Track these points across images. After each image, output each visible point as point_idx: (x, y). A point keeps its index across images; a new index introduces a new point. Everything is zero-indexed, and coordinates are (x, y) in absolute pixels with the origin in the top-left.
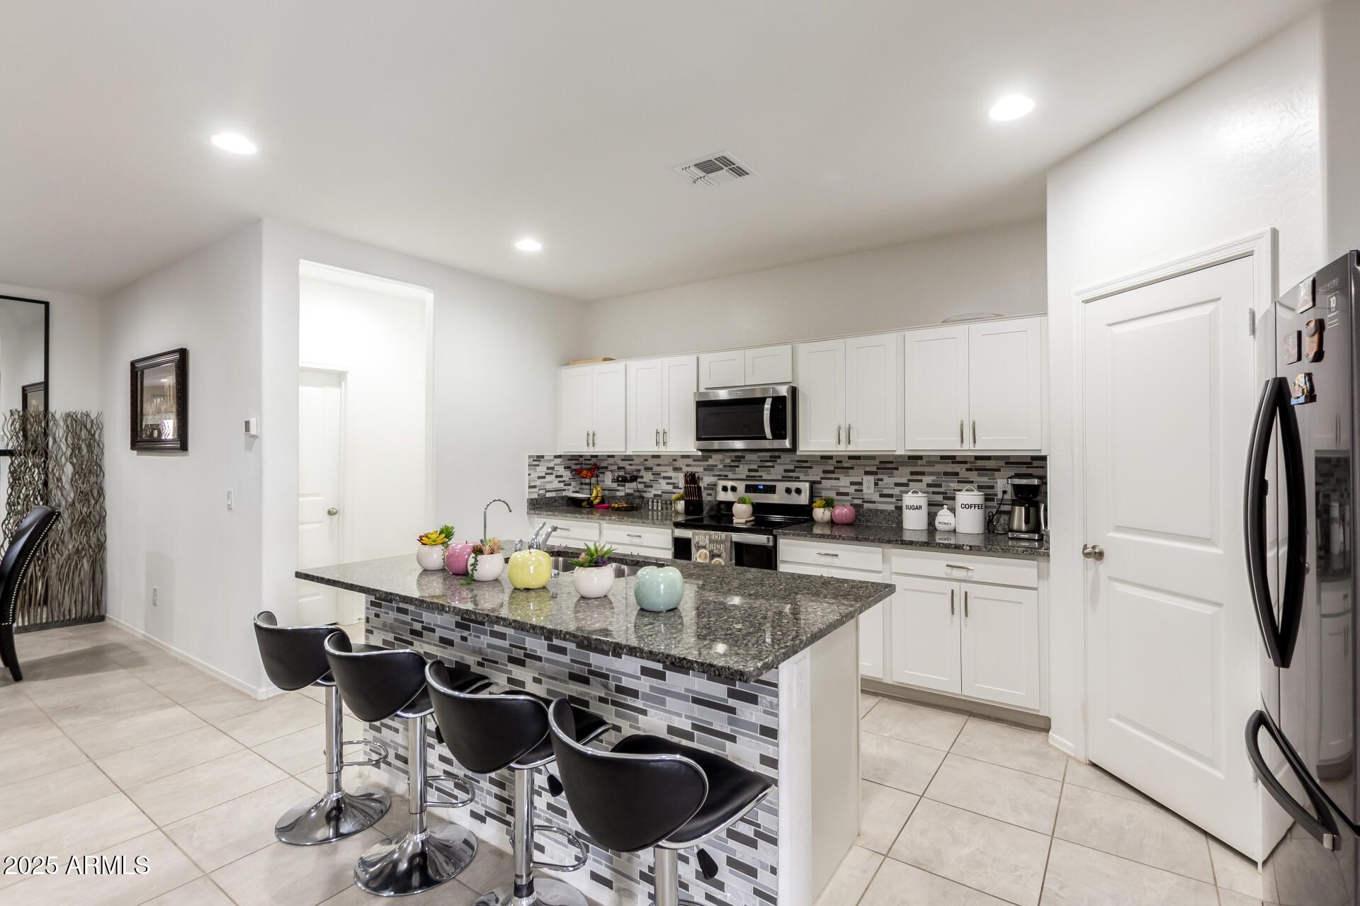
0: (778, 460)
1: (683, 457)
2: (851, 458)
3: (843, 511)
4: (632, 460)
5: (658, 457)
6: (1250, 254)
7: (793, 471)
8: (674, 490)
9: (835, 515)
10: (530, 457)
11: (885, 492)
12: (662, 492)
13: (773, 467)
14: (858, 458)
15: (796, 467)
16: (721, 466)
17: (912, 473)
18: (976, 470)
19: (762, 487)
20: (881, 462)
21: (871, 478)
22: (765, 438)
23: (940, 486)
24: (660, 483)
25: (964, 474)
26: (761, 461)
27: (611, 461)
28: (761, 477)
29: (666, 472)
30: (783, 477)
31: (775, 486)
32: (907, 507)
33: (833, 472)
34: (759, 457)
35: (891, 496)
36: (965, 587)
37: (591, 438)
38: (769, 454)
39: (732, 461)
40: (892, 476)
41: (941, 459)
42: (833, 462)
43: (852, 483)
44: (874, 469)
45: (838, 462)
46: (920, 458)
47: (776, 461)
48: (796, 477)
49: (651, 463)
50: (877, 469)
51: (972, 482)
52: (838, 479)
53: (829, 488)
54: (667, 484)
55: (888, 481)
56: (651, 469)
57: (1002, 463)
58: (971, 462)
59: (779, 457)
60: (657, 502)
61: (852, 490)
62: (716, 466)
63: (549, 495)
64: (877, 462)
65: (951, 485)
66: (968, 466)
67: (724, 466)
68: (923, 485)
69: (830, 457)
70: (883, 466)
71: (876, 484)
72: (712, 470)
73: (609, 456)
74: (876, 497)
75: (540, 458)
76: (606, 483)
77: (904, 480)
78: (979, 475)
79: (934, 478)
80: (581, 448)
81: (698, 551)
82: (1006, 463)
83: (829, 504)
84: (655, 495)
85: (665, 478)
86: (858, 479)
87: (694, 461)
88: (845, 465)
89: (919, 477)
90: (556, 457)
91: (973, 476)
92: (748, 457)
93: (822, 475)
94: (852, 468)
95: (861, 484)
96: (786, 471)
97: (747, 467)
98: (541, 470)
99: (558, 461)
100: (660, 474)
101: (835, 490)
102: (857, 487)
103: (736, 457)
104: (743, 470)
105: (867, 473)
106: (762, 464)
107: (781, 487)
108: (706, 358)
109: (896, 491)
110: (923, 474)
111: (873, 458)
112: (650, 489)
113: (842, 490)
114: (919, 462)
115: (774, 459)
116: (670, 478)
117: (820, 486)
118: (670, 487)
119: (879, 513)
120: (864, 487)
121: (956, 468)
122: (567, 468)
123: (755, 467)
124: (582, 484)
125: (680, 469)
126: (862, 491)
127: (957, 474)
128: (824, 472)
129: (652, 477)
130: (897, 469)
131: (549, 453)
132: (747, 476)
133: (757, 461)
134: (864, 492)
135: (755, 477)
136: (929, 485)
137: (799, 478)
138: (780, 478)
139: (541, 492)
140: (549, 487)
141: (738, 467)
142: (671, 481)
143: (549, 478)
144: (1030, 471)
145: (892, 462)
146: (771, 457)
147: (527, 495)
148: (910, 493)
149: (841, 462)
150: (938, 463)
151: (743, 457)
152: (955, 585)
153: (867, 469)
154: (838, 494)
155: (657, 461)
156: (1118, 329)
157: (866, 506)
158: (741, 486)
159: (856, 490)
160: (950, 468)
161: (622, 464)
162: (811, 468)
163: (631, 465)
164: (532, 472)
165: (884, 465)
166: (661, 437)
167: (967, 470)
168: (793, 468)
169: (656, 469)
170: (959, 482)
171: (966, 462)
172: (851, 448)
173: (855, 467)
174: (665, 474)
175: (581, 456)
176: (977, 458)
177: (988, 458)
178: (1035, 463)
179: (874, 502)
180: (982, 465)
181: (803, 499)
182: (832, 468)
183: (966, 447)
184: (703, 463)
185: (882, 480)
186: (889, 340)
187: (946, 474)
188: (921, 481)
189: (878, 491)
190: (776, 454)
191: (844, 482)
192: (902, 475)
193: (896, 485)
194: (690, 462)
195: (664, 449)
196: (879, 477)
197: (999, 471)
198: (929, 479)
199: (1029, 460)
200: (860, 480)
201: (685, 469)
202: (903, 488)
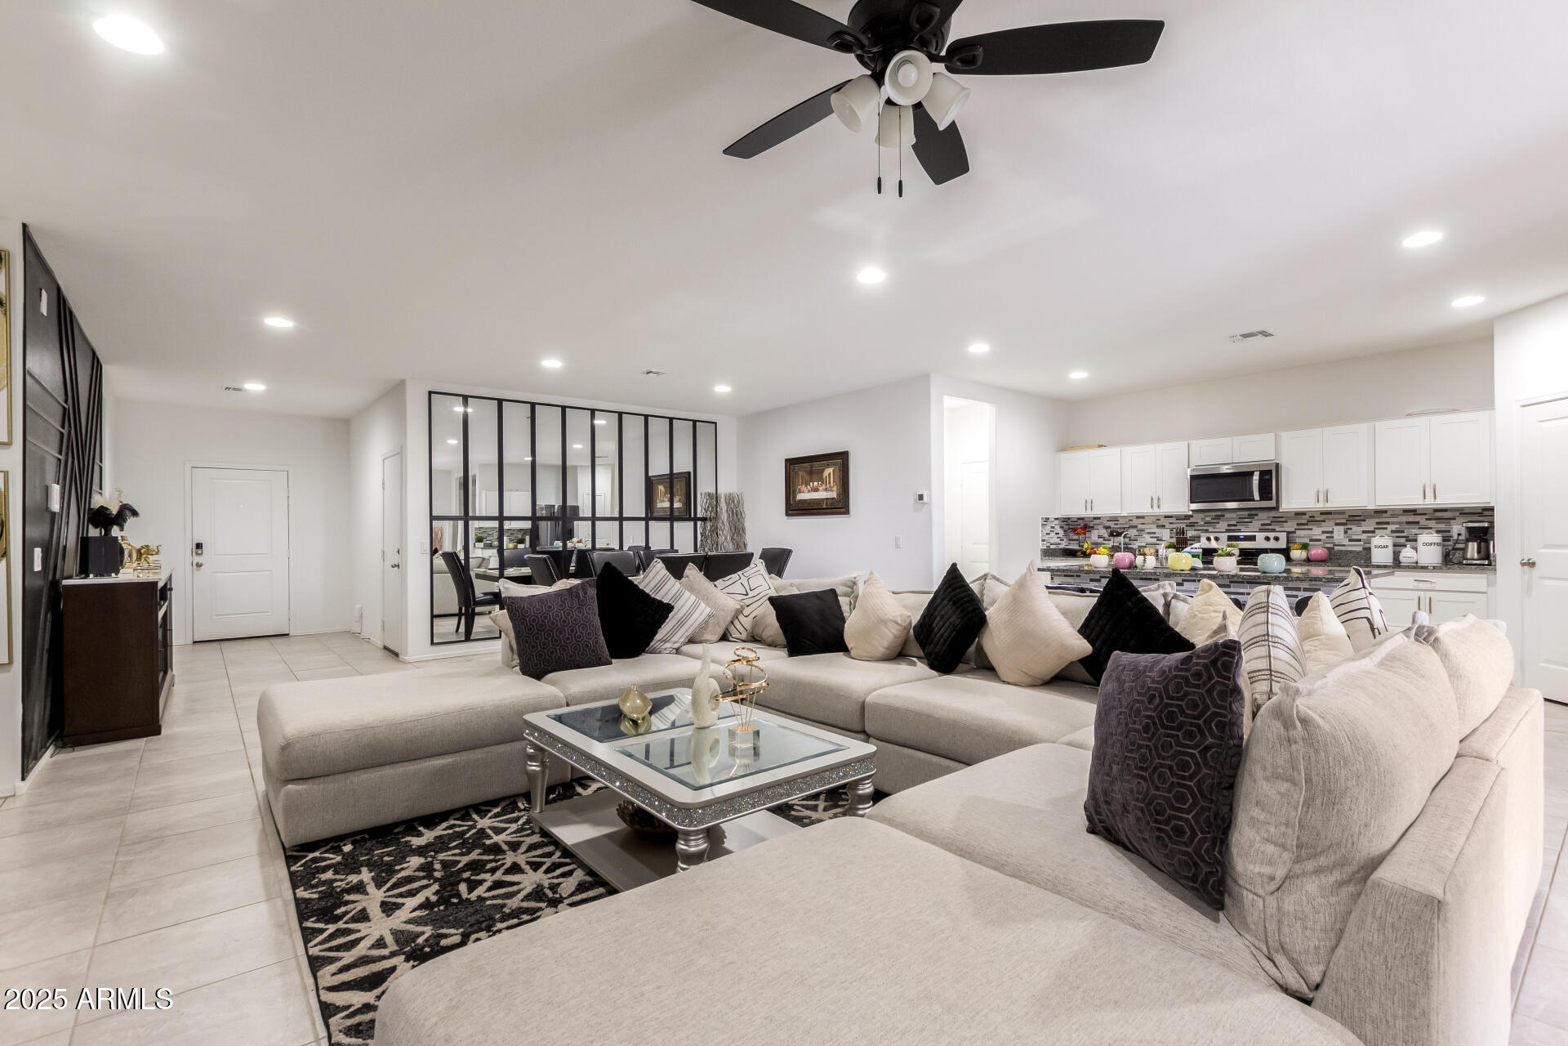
0: (1256, 517)
1: (1166, 517)
2: (1322, 513)
3: (1317, 551)
4: (1118, 521)
5: (1143, 517)
7: (1271, 524)
8: (1158, 542)
9: (1311, 555)
10: (1042, 518)
11: (1354, 537)
12: (1147, 544)
13: (1251, 522)
14: (1329, 513)
15: (1274, 521)
16: (1202, 523)
17: (1378, 523)
18: (1435, 519)
19: (1243, 537)
20: (1350, 516)
21: (1342, 528)
22: (1253, 500)
23: (1403, 532)
24: (1144, 537)
25: (1424, 522)
26: (1240, 518)
27: (1096, 522)
28: (1241, 529)
29: (1151, 528)
30: (1261, 529)
31: (1255, 536)
32: (1376, 547)
33: (1307, 524)
34: (1237, 515)
35: (1360, 540)
36: (1429, 594)
37: (1089, 504)
38: (1247, 513)
39: (1210, 518)
40: (1360, 525)
41: (1404, 512)
42: (1307, 517)
43: (1324, 532)
44: (1344, 521)
45: (1310, 517)
46: (1385, 512)
47: (1254, 518)
48: (1272, 529)
49: (1135, 522)
50: (1347, 520)
51: (1431, 528)
52: (1311, 529)
53: (1302, 536)
54: (1152, 537)
55: (1357, 529)
56: (1136, 527)
57: (1457, 514)
58: (1431, 514)
59: (1257, 515)
61: (1324, 537)
62: (1195, 523)
63: (1052, 547)
64: (1346, 516)
65: (1413, 530)
66: (1427, 517)
67: (1205, 523)
68: (1388, 531)
69: (1304, 514)
70: (1351, 518)
71: (1346, 532)
72: (1194, 526)
73: (1095, 518)
74: (1346, 542)
75: (1047, 519)
76: (1093, 538)
77: (1372, 529)
78: (1437, 523)
79: (1397, 526)
80: (1077, 511)
82: (1461, 514)
83: (1304, 547)
84: (1139, 547)
85: (1149, 533)
86: (1329, 529)
87: (1177, 519)
88: (1317, 519)
89: (1385, 526)
90: (1056, 519)
91: (1432, 523)
92: (1227, 515)
93: (1298, 527)
94: (1324, 521)
95: (1332, 532)
96: (1262, 525)
97: (1226, 523)
98: (1048, 528)
99: (1057, 522)
100: (1144, 530)
101: (1308, 537)
102: (1328, 535)
103: (1216, 516)
104: (1223, 525)
105: (1337, 524)
106: (1241, 520)
107: (1260, 536)
108: (1195, 444)
109: (1364, 536)
110: (1388, 523)
111: (1343, 513)
112: (1135, 542)
113: (1315, 537)
114: (1384, 515)
115: (1251, 516)
116: (1155, 533)
117: (1295, 535)
118: (1154, 540)
119: (1348, 553)
120: (1335, 535)
121: (1417, 518)
122: (1061, 527)
123: (1234, 523)
124: (1070, 540)
125: (1163, 526)
126: (1333, 537)
127: (1418, 523)
128: (1298, 524)
129: (1137, 533)
130: (1364, 520)
131: (1052, 516)
132: (1227, 530)
133: (1236, 518)
134: (1335, 537)
135: (1236, 530)
136: (1392, 532)
137: (1275, 529)
138: (1259, 530)
139: (1048, 544)
140: (1052, 541)
141: (1218, 523)
143: (1052, 534)
144: (1481, 519)
145: (1360, 516)
146: (1249, 515)
147: (1041, 546)
148: (1377, 537)
149: (1313, 517)
150: (1402, 515)
151: (1224, 516)
152: (1421, 594)
153: (1338, 521)
154: (1311, 540)
155: (1141, 521)
156: (1547, 425)
157: (1336, 548)
158: (1224, 536)
159: (1327, 537)
160: (1411, 518)
161: (1108, 524)
162: (1286, 522)
163: (1116, 524)
164: (1043, 530)
165: (1353, 518)
166: (1155, 501)
167: (1427, 519)
168: (1269, 522)
169: (1140, 527)
170: (1419, 528)
171: (1426, 514)
172: (1328, 505)
173: (1327, 520)
174: (1149, 531)
175: (1069, 519)
176: (1437, 510)
177: (1445, 510)
178: (1486, 513)
179: (1344, 545)
180: (1440, 516)
182: (1305, 522)
183: (1427, 501)
184: (1185, 521)
185: (1351, 529)
186: (1363, 428)
187: (1408, 523)
188: (1386, 529)
189: (1347, 537)
190: (1254, 512)
191: (1316, 532)
192: (1370, 525)
193: (1364, 532)
194: (1173, 520)
195: (1158, 511)
196: (1348, 526)
197: (1454, 519)
198: (1394, 527)
199: (1480, 511)
200: (1331, 530)
201: (1167, 525)
202: (1370, 534)
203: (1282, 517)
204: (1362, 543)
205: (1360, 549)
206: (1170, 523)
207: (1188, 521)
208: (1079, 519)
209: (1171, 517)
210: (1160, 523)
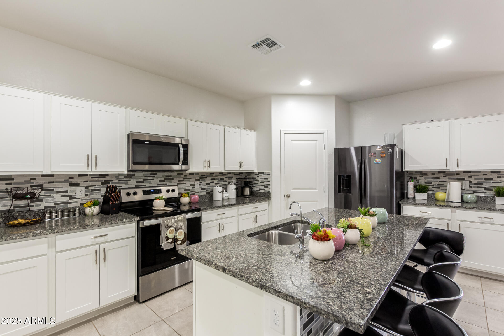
0: (156, 176)
1: (80, 175)
2: (190, 174)
3: (195, 197)
4: (13, 179)
6: (323, 133)
7: (164, 181)
8: (70, 201)
11: (203, 187)
12: (55, 204)
13: (153, 179)
14: (193, 174)
15: (165, 179)
16: (117, 181)
17: (211, 179)
18: (228, 177)
19: (153, 191)
20: (201, 176)
21: (198, 182)
24: (53, 197)
25: (225, 179)
26: (145, 177)
28: (146, 185)
29: (62, 187)
30: (158, 185)
31: (161, 190)
32: (219, 192)
33: (183, 181)
34: (144, 174)
35: (204, 189)
36: (256, 214)
38: (150, 173)
39: (125, 177)
40: (205, 181)
43: (191, 185)
44: (199, 178)
45: (185, 176)
46: (213, 173)
47: (154, 176)
48: (165, 184)
49: (40, 181)
50: (200, 178)
51: (227, 182)
52: (185, 184)
54: (62, 196)
55: (204, 183)
56: (42, 186)
57: (233, 175)
58: (227, 175)
59: (156, 174)
60: (57, 212)
61: (190, 188)
62: (112, 181)
64: (200, 176)
65: (222, 183)
67: (119, 181)
68: (214, 184)
69: (182, 174)
71: (200, 185)
74: (200, 190)
77: (209, 182)
78: (229, 179)
79: (217, 181)
81: (168, 229)
82: (235, 175)
83: (188, 195)
84: (48, 207)
85: (58, 192)
86: (193, 183)
87: (92, 178)
88: (188, 177)
92: (137, 174)
93: (178, 182)
94: (191, 178)
95: (194, 185)
96: (160, 181)
100: (53, 190)
101: (184, 189)
102: (192, 187)
105: (197, 180)
106: (146, 178)
107: (164, 189)
108: (132, 113)
109: (206, 187)
110: (214, 179)
111: (198, 174)
112: (39, 203)
113: (187, 188)
114: (213, 175)
115: (153, 175)
116: (67, 192)
118: (66, 199)
119: (202, 196)
120: (196, 187)
121: (222, 177)
123: (142, 180)
125: (77, 185)
126: (194, 188)
127: (223, 179)
128: (179, 181)
130: (206, 178)
132: (136, 186)
133: (142, 177)
134: (196, 188)
135: (142, 185)
136: (216, 184)
137: (167, 184)
141: (130, 180)
142: (66, 194)
145: (205, 176)
146: (151, 174)
150: (218, 175)
151: (134, 175)
153: (197, 179)
155: (50, 179)
158: (139, 191)
159: (192, 188)
162: (173, 179)
165: (203, 176)
167: (226, 177)
170: (224, 182)
171: (225, 175)
172: (210, 169)
173: (192, 178)
176: (229, 173)
178: (240, 175)
179: (199, 192)
180: (229, 175)
181: (176, 194)
182: (182, 179)
183: (240, 169)
185: (201, 183)
187: (221, 179)
188: (214, 182)
189: (200, 187)
190: (155, 173)
191: (187, 185)
192: (208, 181)
193: (207, 184)
194: (88, 178)
195: (94, 169)
196: (201, 181)
197: (233, 177)
198: (216, 181)
199: (239, 174)
200: (194, 183)
201: (82, 184)
202: (208, 186)
203: (171, 176)
204: (205, 190)
205: (205, 193)
206: (85, 182)
207: (103, 179)
209: (87, 175)
210: (73, 181)
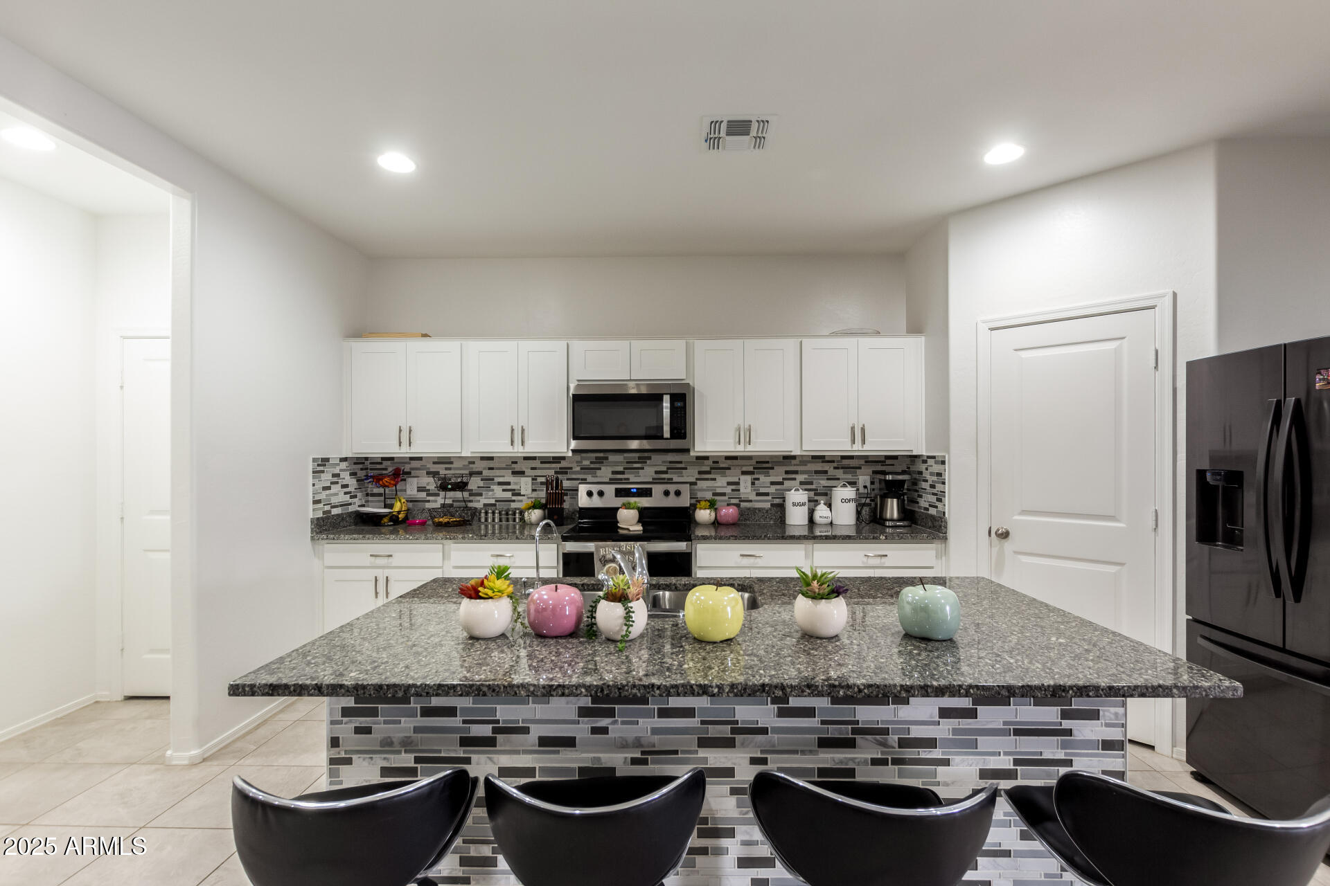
0: (648, 461)
2: (727, 458)
3: (728, 512)
4: (452, 463)
5: (491, 458)
6: (1153, 307)
7: (665, 472)
8: (514, 498)
9: (721, 516)
10: (314, 460)
11: (762, 490)
12: (496, 501)
13: (643, 468)
14: (735, 458)
15: (668, 469)
16: (578, 469)
17: (787, 473)
18: (842, 468)
19: (635, 490)
20: (757, 462)
21: (748, 478)
22: (662, 437)
23: (811, 483)
24: (493, 490)
25: (832, 472)
26: (627, 463)
27: (415, 464)
28: (628, 479)
29: (504, 476)
30: (653, 479)
31: (651, 489)
32: (794, 504)
33: (709, 473)
34: (625, 458)
35: (767, 494)
37: (406, 435)
38: (637, 455)
39: (591, 463)
40: (767, 475)
41: (812, 458)
42: (710, 462)
43: (729, 484)
44: (751, 469)
45: (714, 462)
46: (794, 457)
47: (646, 462)
48: (668, 479)
49: (479, 466)
50: (754, 468)
51: (838, 479)
52: (715, 479)
53: (705, 489)
54: (504, 490)
55: (764, 479)
56: (480, 473)
57: (862, 462)
58: (838, 462)
59: (650, 458)
60: (493, 513)
61: (728, 490)
62: (571, 468)
63: (335, 511)
64: (753, 462)
65: (822, 482)
66: (835, 464)
67: (581, 469)
68: (797, 482)
69: (706, 458)
70: (760, 465)
71: (753, 484)
72: (566, 473)
73: (411, 459)
74: (753, 497)
75: (325, 461)
76: (409, 492)
77: (779, 479)
78: (845, 473)
79: (806, 476)
80: (383, 445)
81: (604, 565)
82: (866, 462)
83: (712, 505)
84: (485, 505)
85: (500, 484)
86: (735, 479)
87: (541, 463)
88: (722, 465)
89: (793, 476)
90: (343, 460)
91: (839, 473)
92: (612, 458)
93: (698, 476)
94: (729, 469)
95: (738, 484)
96: (657, 472)
97: (610, 469)
98: (326, 478)
99: (344, 465)
100: (493, 480)
101: (711, 490)
102: (734, 487)
103: (597, 458)
104: (605, 473)
105: (744, 473)
106: (631, 466)
107: (658, 490)
108: (578, 346)
109: (772, 489)
110: (796, 472)
111: (750, 458)
112: (478, 498)
113: (719, 490)
114: (793, 462)
115: (643, 460)
116: (509, 484)
117: (696, 487)
118: (508, 495)
119: (757, 511)
120: (742, 488)
121: (826, 467)
122: (353, 474)
123: (620, 469)
124: (367, 495)
125: (522, 473)
126: (739, 490)
127: (826, 472)
128: (700, 473)
129: (481, 484)
130: (772, 468)
131: (334, 455)
132: (610, 479)
133: (621, 462)
134: (741, 491)
135: (621, 479)
136: (801, 483)
137: (672, 479)
138: (651, 480)
139: (327, 508)
140: (334, 500)
141: (600, 469)
142: (509, 487)
143: (336, 489)
144: (883, 468)
145: (768, 462)
146: (639, 458)
147: (311, 512)
148: (793, 491)
149: (717, 462)
150: (809, 462)
151: (607, 458)
153: (744, 469)
154: (715, 494)
155: (490, 464)
156: (1024, 354)
157: (745, 505)
158: (610, 490)
159: (733, 490)
160: (820, 467)
161: (434, 468)
162: (686, 469)
163: (446, 469)
164: (316, 481)
165: (762, 465)
166: (518, 434)
167: (835, 468)
168: (665, 470)
169: (486, 473)
170: (828, 479)
171: (833, 462)
172: (749, 448)
173: (732, 468)
174: (501, 480)
175: (366, 459)
176: (843, 457)
177: (851, 457)
178: (888, 462)
179: (751, 501)
180: (846, 465)
181: (684, 501)
182: (708, 469)
183: (855, 447)
184: (554, 465)
185: (758, 479)
186: (789, 345)
187: (817, 472)
188: (795, 479)
189: (755, 490)
190: (646, 454)
191: (721, 483)
192: (777, 474)
193: (773, 483)
194: (537, 464)
195: (521, 449)
196: (756, 476)
197: (860, 468)
198: (801, 478)
199: (883, 459)
200: (737, 480)
201: (528, 472)
202: (778, 487)
203: (681, 462)
204: (769, 498)
205: (767, 505)
206: (532, 469)
207: (558, 466)
208: (383, 459)
209: (534, 458)
210: (517, 467)
